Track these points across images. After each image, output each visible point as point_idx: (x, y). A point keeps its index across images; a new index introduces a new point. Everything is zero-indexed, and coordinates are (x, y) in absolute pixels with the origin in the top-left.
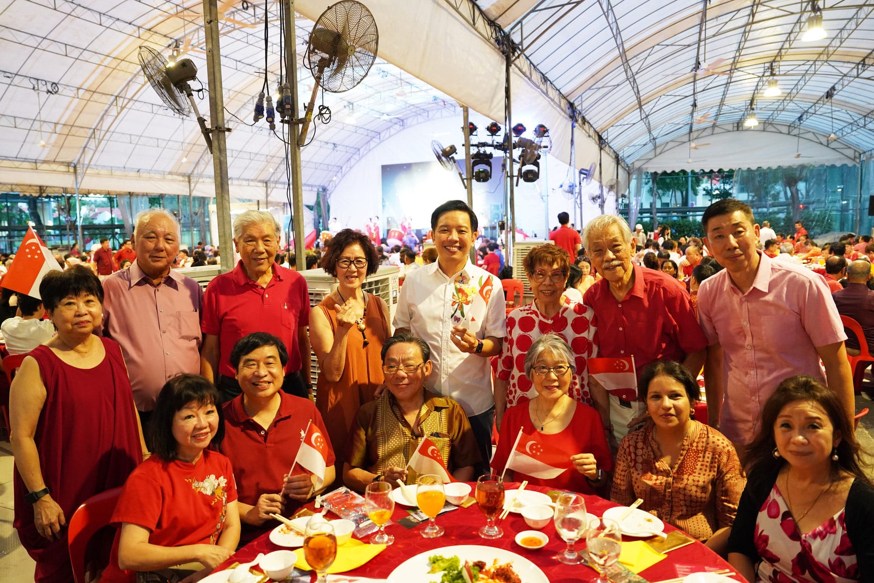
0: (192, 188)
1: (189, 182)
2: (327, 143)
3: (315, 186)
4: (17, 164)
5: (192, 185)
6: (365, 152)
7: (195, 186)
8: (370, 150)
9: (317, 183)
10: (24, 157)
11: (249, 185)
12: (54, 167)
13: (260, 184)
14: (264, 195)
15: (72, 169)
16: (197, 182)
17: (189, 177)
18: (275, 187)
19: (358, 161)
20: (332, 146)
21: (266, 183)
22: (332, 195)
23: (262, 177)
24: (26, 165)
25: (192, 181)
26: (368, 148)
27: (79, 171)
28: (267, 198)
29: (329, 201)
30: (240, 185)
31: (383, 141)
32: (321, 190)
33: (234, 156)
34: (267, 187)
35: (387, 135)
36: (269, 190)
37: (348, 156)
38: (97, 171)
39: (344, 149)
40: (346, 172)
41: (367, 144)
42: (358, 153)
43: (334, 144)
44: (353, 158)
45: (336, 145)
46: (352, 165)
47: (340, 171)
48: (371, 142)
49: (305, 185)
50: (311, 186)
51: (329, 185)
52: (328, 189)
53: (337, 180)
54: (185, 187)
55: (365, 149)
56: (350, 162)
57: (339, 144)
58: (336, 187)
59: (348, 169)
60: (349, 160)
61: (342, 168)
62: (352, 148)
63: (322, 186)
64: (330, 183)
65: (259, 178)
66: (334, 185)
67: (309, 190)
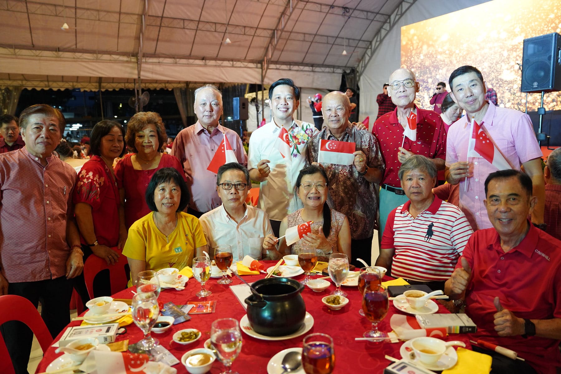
2: (332, 7)
3: (339, 67)
6: (397, 18)
8: (402, 15)
9: (342, 63)
11: (233, 66)
13: (251, 65)
14: (259, 77)
19: (389, 32)
20: (341, 11)
22: (362, 78)
23: (251, 56)
26: (400, 12)
29: (359, 84)
32: (348, 71)
37: (375, 26)
39: (363, 15)
40: (376, 46)
41: (398, 6)
42: (388, 21)
43: (345, 8)
44: (384, 27)
45: (348, 10)
46: (382, 37)
47: (370, 47)
48: (403, 3)
49: (323, 65)
50: (334, 67)
51: (358, 66)
52: (358, 70)
53: (367, 58)
54: (133, 68)
55: (397, 15)
56: (381, 35)
57: (354, 7)
58: (365, 66)
59: (378, 43)
60: (378, 32)
61: (371, 43)
62: (378, 13)
63: (349, 67)
64: (359, 62)
65: (249, 57)
66: (363, 65)
67: (329, 72)
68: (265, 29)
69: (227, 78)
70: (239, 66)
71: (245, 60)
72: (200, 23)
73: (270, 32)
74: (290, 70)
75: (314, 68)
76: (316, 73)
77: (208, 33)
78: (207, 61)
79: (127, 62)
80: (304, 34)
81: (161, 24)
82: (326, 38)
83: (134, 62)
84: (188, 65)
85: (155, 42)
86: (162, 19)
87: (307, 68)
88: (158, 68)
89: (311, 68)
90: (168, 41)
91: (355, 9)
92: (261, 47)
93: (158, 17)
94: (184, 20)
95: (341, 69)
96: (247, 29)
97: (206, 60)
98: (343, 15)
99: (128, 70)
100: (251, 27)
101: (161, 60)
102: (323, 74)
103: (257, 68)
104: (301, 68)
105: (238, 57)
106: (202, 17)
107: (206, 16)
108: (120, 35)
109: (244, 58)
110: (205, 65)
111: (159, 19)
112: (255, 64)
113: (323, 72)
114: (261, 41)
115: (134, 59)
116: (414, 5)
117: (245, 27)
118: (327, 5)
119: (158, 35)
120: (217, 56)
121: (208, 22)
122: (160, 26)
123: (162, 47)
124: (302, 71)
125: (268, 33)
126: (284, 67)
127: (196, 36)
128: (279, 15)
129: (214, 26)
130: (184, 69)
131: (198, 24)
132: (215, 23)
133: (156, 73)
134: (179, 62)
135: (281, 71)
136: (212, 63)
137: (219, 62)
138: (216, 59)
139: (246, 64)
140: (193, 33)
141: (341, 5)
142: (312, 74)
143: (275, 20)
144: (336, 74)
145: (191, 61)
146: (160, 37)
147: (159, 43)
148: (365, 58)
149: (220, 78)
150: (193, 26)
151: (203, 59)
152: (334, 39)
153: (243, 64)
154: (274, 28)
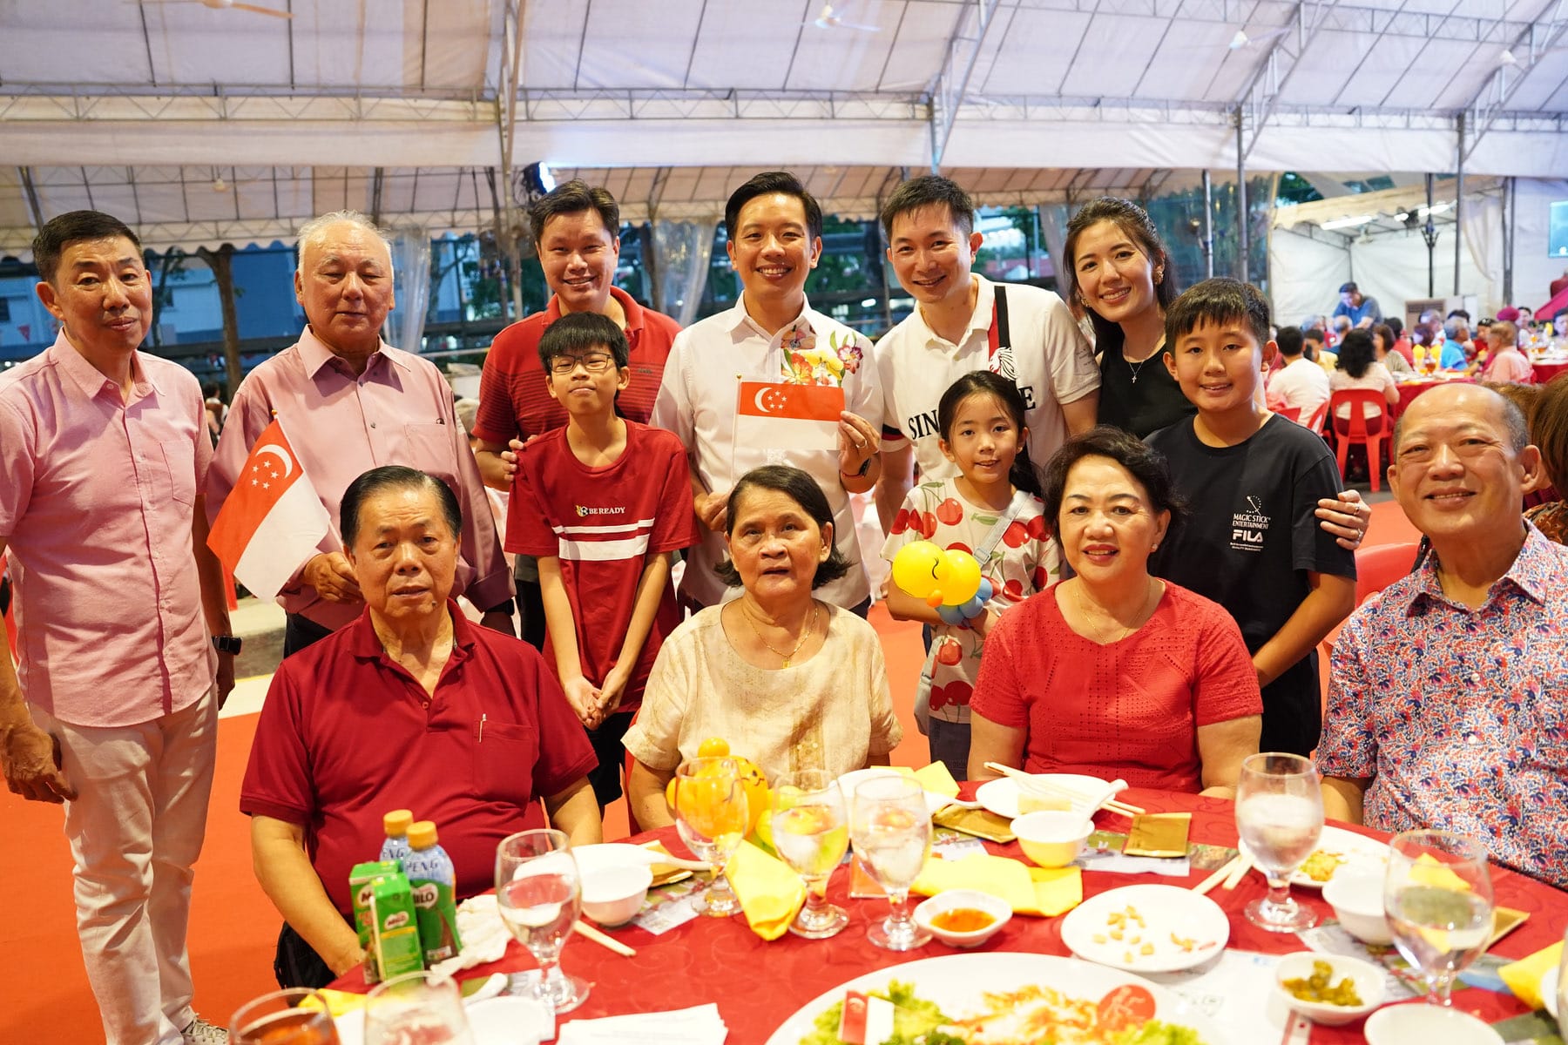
0: (1245, 146)
1: (1238, 127)
4: (786, 107)
5: (1247, 136)
7: (1256, 136)
10: (802, 86)
12: (878, 107)
15: (921, 111)
16: (1261, 126)
17: (1238, 113)
18: (1489, 129)
21: (1460, 118)
24: (807, 108)
25: (1246, 123)
27: (937, 115)
28: (1460, 164)
30: (1382, 128)
33: (1379, 28)
34: (1461, 130)
36: (1469, 140)
38: (987, 112)
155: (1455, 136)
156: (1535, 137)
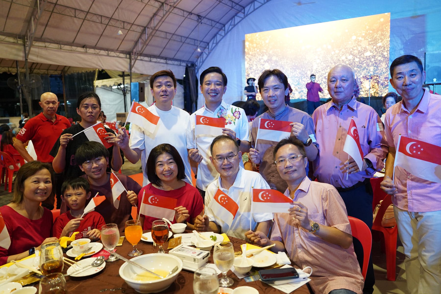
0: (27, 52)
1: (24, 45)
2: (191, 13)
3: (184, 61)
6: (230, 27)
7: (30, 50)
8: (235, 25)
9: (186, 58)
11: (108, 55)
13: (122, 55)
14: (128, 66)
19: (223, 37)
20: (196, 18)
21: (129, 54)
26: (233, 23)
28: (131, 69)
31: (247, 15)
32: (189, 65)
34: (130, 58)
35: (252, 9)
37: (214, 31)
39: (209, 22)
40: (212, 48)
41: (232, 19)
42: (223, 28)
43: (199, 16)
44: (219, 33)
45: (200, 17)
46: (218, 41)
47: (207, 47)
48: (236, 17)
49: (173, 59)
50: (180, 60)
51: (197, 61)
52: (196, 64)
53: (205, 56)
54: (19, 50)
55: (230, 25)
56: (216, 38)
57: (204, 16)
58: (203, 62)
59: (214, 45)
60: (215, 36)
61: (208, 44)
62: (218, 22)
63: (190, 62)
64: (198, 58)
65: (121, 49)
66: (201, 61)
67: (177, 65)
68: (138, 26)
69: (102, 65)
70: (113, 55)
71: (117, 50)
72: (88, 14)
73: (142, 28)
74: (150, 61)
75: (167, 61)
76: (169, 65)
77: (93, 24)
78: (88, 49)
79: (14, 43)
80: (166, 33)
81: (53, 11)
82: (180, 37)
83: (20, 44)
84: (71, 51)
85: (44, 27)
86: (55, 6)
87: (162, 61)
88: (43, 52)
89: (165, 60)
90: (57, 27)
91: (204, 17)
92: (132, 41)
93: (52, 3)
94: (75, 9)
95: (185, 62)
96: (125, 24)
97: (86, 48)
98: (197, 21)
99: (14, 51)
100: (129, 23)
101: (47, 44)
102: (173, 66)
103: (126, 58)
104: (159, 60)
105: (112, 48)
106: (91, 9)
107: (95, 9)
108: (10, 15)
109: (117, 49)
110: (86, 53)
111: (53, 6)
112: (125, 55)
113: (173, 64)
114: (133, 36)
115: (20, 42)
116: (244, 19)
117: (124, 22)
118: (187, 12)
119: (48, 21)
120: (96, 46)
121: (95, 14)
122: (52, 12)
123: (50, 33)
124: (159, 62)
125: (140, 29)
126: (146, 59)
127: (82, 26)
128: (151, 15)
129: (100, 18)
130: (67, 54)
131: (87, 14)
132: (101, 16)
133: (41, 57)
134: (64, 48)
135: (144, 62)
136: (92, 51)
137: (97, 51)
138: (95, 48)
139: (118, 54)
140: (80, 22)
141: (196, 13)
142: (165, 65)
143: (148, 19)
144: (182, 67)
145: (74, 48)
146: (49, 23)
147: (47, 28)
148: (203, 56)
149: (97, 65)
150: (82, 15)
151: (84, 47)
152: (185, 39)
153: (116, 54)
154: (145, 26)
155: (129, 60)
156: (158, 64)
